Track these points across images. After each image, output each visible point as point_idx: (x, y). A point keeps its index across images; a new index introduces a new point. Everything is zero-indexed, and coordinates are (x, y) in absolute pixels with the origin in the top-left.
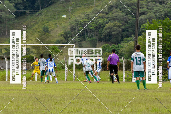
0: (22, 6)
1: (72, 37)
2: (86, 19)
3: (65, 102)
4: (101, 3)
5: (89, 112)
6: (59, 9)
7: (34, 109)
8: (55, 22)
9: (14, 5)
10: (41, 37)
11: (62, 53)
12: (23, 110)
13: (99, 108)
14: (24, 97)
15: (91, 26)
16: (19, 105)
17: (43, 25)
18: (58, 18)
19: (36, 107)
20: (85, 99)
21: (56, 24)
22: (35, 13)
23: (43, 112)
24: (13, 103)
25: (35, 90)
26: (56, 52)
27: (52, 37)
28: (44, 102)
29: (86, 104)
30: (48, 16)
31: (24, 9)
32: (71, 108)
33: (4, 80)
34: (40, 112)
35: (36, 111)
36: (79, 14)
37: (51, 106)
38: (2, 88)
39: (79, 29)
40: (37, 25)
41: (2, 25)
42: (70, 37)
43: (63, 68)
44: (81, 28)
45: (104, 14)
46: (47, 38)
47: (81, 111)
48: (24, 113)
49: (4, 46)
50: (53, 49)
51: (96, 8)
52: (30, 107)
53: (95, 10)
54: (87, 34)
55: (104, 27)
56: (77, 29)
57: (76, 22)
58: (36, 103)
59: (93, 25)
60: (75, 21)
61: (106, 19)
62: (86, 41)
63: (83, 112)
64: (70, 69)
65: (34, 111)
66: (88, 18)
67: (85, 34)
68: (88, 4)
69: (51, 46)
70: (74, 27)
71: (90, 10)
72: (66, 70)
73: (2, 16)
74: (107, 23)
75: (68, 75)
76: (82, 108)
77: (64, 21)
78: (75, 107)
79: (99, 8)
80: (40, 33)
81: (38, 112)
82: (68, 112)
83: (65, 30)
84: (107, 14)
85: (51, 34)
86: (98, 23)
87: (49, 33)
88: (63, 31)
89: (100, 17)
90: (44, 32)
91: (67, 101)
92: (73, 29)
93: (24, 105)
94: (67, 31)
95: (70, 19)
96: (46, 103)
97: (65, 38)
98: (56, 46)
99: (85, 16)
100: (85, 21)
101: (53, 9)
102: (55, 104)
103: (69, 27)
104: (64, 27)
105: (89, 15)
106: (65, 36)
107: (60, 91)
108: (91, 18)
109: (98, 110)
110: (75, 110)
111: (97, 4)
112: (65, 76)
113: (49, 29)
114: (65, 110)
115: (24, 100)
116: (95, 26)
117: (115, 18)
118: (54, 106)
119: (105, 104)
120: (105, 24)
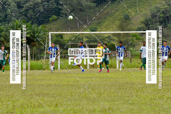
1: (153, 24)
7: (116, 97)
8: (136, 10)
10: (122, 24)
12: (105, 98)
14: (106, 85)
16: (101, 93)
17: (124, 12)
18: (139, 5)
19: (118, 94)
20: (168, 86)
21: (137, 11)
23: (125, 99)
24: (95, 91)
25: (117, 78)
26: (137, 39)
27: (133, 24)
28: (126, 89)
29: (168, 91)
30: (129, 3)
32: (153, 95)
33: (86, 68)
34: (122, 100)
35: (118, 99)
37: (133, 94)
38: (84, 76)
39: (160, 16)
40: (117, 13)
41: (83, 13)
42: (151, 24)
44: (162, 15)
46: (127, 26)
47: (163, 98)
48: (106, 100)
49: (85, 34)
50: (134, 36)
52: (112, 94)
54: (168, 21)
56: (158, 16)
57: (157, 9)
58: (118, 91)
60: (156, 8)
62: (168, 28)
63: (165, 99)
65: (116, 99)
67: (166, 21)
69: (132, 33)
70: (155, 14)
73: (83, 4)
76: (164, 95)
77: (145, 9)
78: (157, 94)
80: (121, 20)
81: (120, 99)
82: (149, 100)
83: (146, 18)
85: (132, 22)
87: (130, 20)
88: (143, 19)
90: (124, 19)
91: (149, 89)
92: (154, 16)
93: (106, 93)
94: (148, 18)
95: (151, 6)
96: (128, 91)
97: (146, 25)
98: (137, 33)
99: (166, 3)
100: (166, 8)
102: (137, 92)
103: (150, 14)
104: (145, 14)
106: (146, 23)
107: (142, 78)
113: (130, 16)
114: (147, 97)
115: (106, 88)
118: (136, 93)
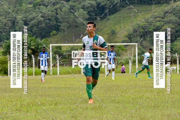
0: (93, 13)
1: (134, 38)
2: (146, 22)
3: (130, 91)
4: (158, 10)
5: (149, 98)
6: (123, 15)
7: (105, 97)
8: (121, 26)
9: (87, 12)
10: (109, 38)
11: (127, 51)
13: (158, 95)
15: (150, 29)
17: (111, 28)
18: (123, 23)
20: (146, 88)
21: (121, 27)
22: (104, 19)
25: (105, 81)
26: (122, 50)
27: (118, 38)
28: (113, 91)
29: (147, 92)
30: (115, 21)
31: (95, 16)
32: (135, 95)
33: (80, 74)
36: (140, 19)
37: (119, 94)
39: (140, 31)
40: (106, 29)
41: (78, 29)
42: (133, 37)
43: (128, 63)
44: (142, 30)
45: (161, 19)
46: (114, 39)
47: (143, 98)
49: (79, 46)
50: (120, 48)
51: (154, 13)
52: (101, 95)
53: (153, 15)
54: (147, 35)
55: (161, 29)
56: (138, 31)
57: (137, 26)
59: (152, 27)
60: (137, 24)
61: (162, 22)
62: (147, 40)
63: (144, 98)
64: (134, 64)
66: (147, 22)
67: (145, 35)
68: (147, 10)
69: (118, 45)
70: (136, 30)
71: (149, 16)
72: (130, 64)
73: (78, 22)
74: (163, 26)
75: (132, 68)
77: (128, 25)
78: (138, 94)
79: (156, 14)
80: (109, 35)
81: (108, 99)
82: (132, 99)
83: (129, 32)
84: (163, 18)
85: (118, 36)
86: (156, 26)
87: (116, 35)
88: (127, 33)
89: (157, 21)
90: (111, 34)
92: (135, 31)
94: (130, 33)
95: (133, 23)
97: (129, 38)
98: (122, 45)
99: (145, 20)
100: (145, 25)
101: (119, 15)
102: (122, 93)
103: (132, 30)
104: (128, 30)
105: (148, 19)
106: (129, 37)
108: (150, 21)
109: (157, 97)
110: (138, 97)
111: (155, 11)
112: (129, 69)
113: (116, 31)
114: (130, 97)
115: (97, 90)
116: (153, 28)
117: (169, 21)
119: (163, 92)
120: (162, 27)
